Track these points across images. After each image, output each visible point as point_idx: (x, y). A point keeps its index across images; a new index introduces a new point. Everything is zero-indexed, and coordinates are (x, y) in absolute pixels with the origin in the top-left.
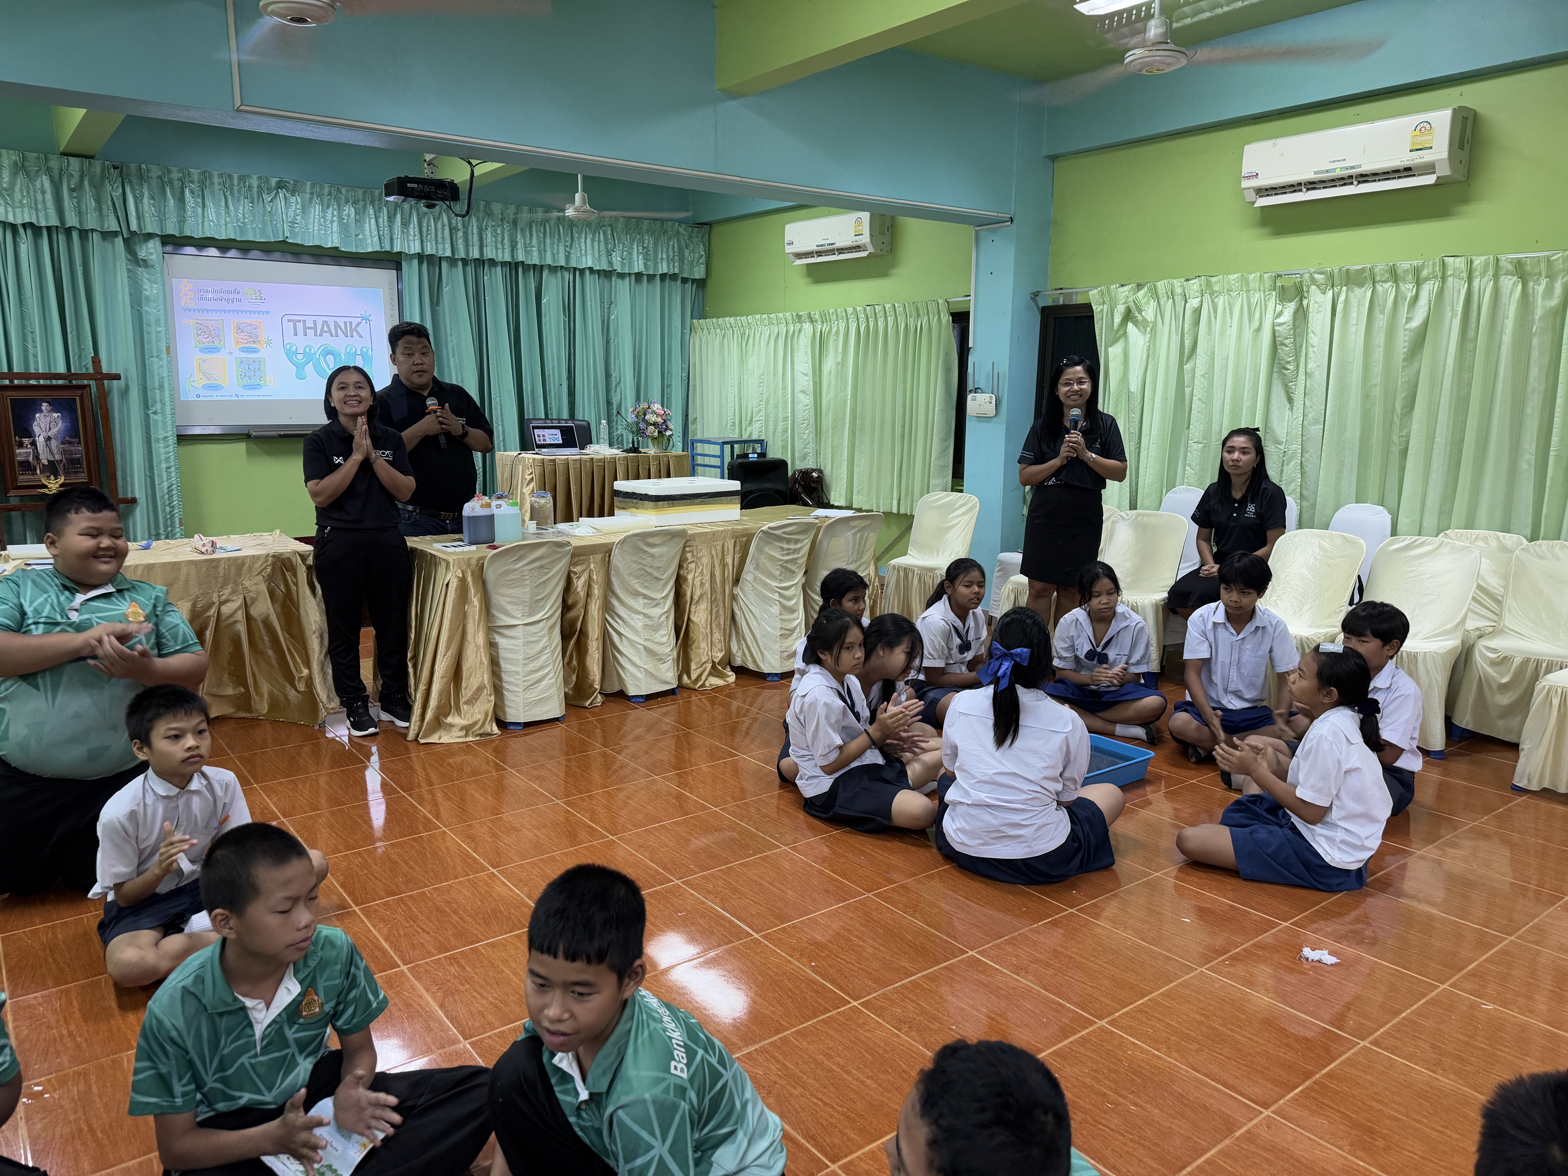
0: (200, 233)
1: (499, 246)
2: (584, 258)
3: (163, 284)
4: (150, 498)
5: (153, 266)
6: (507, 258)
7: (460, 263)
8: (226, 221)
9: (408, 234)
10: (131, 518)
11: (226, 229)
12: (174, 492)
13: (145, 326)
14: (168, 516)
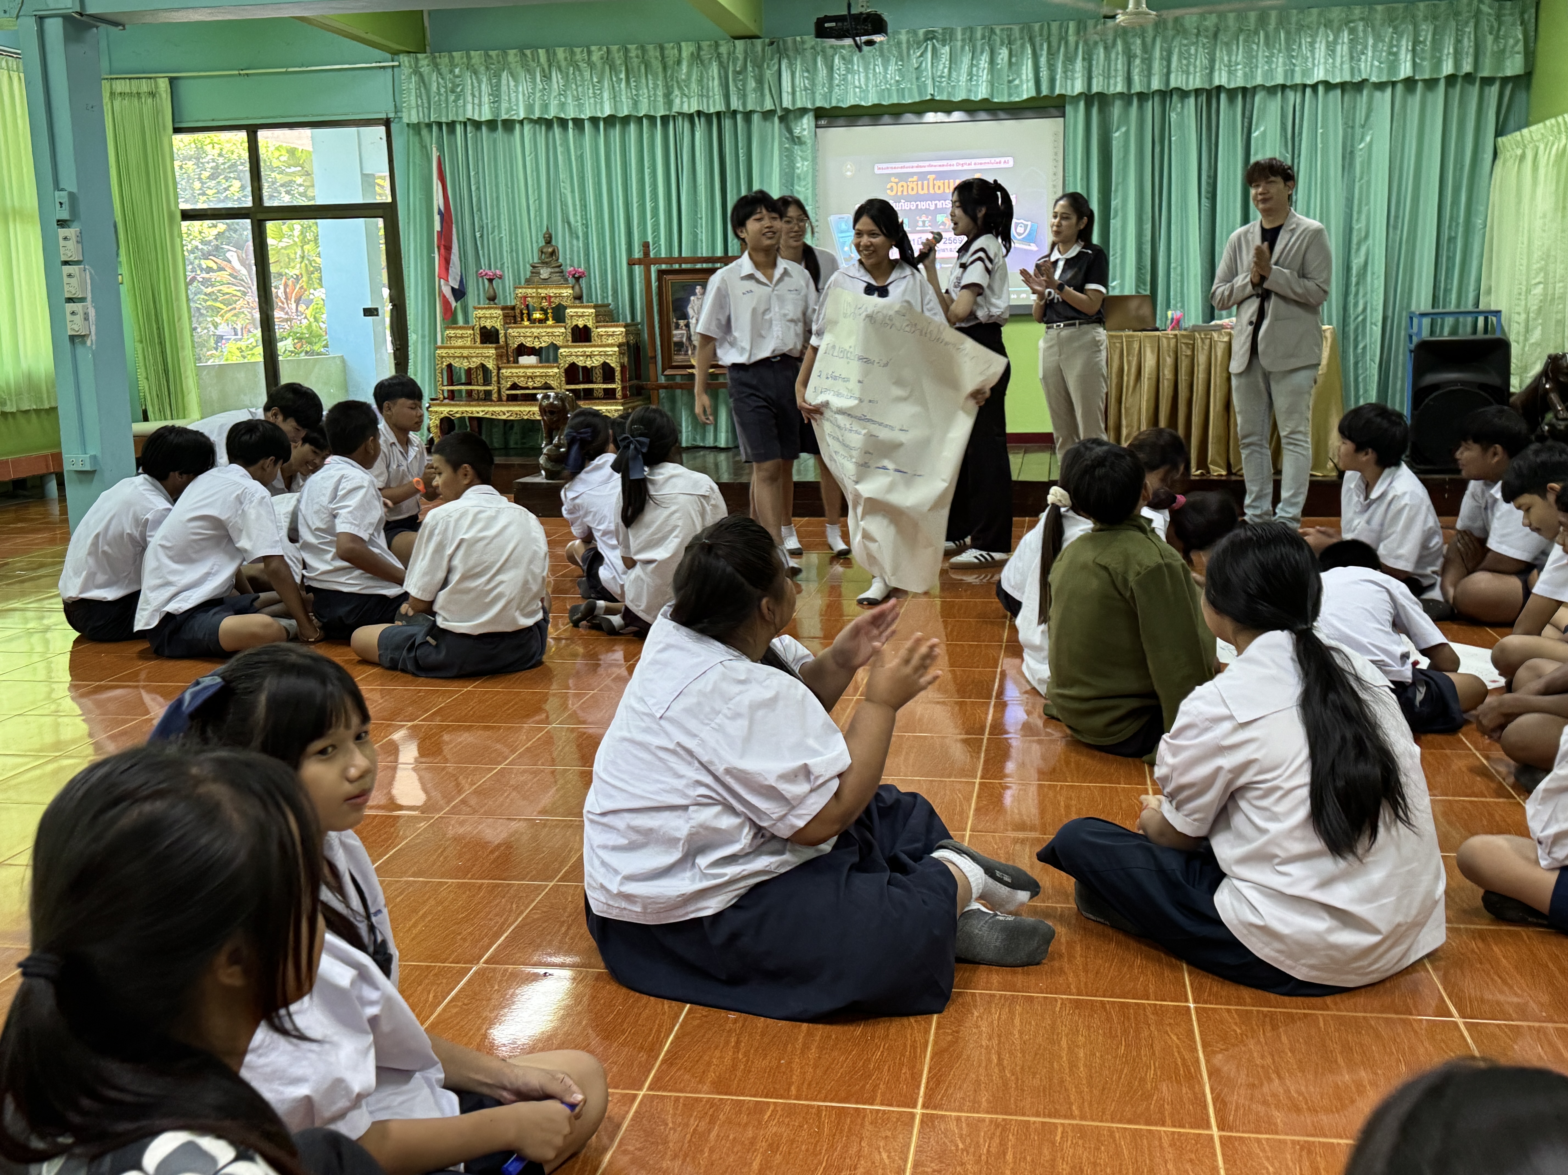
0: (848, 101)
1: (1191, 69)
3: (815, 161)
5: (806, 143)
7: (1135, 99)
8: (873, 85)
9: (1073, 71)
11: (872, 93)
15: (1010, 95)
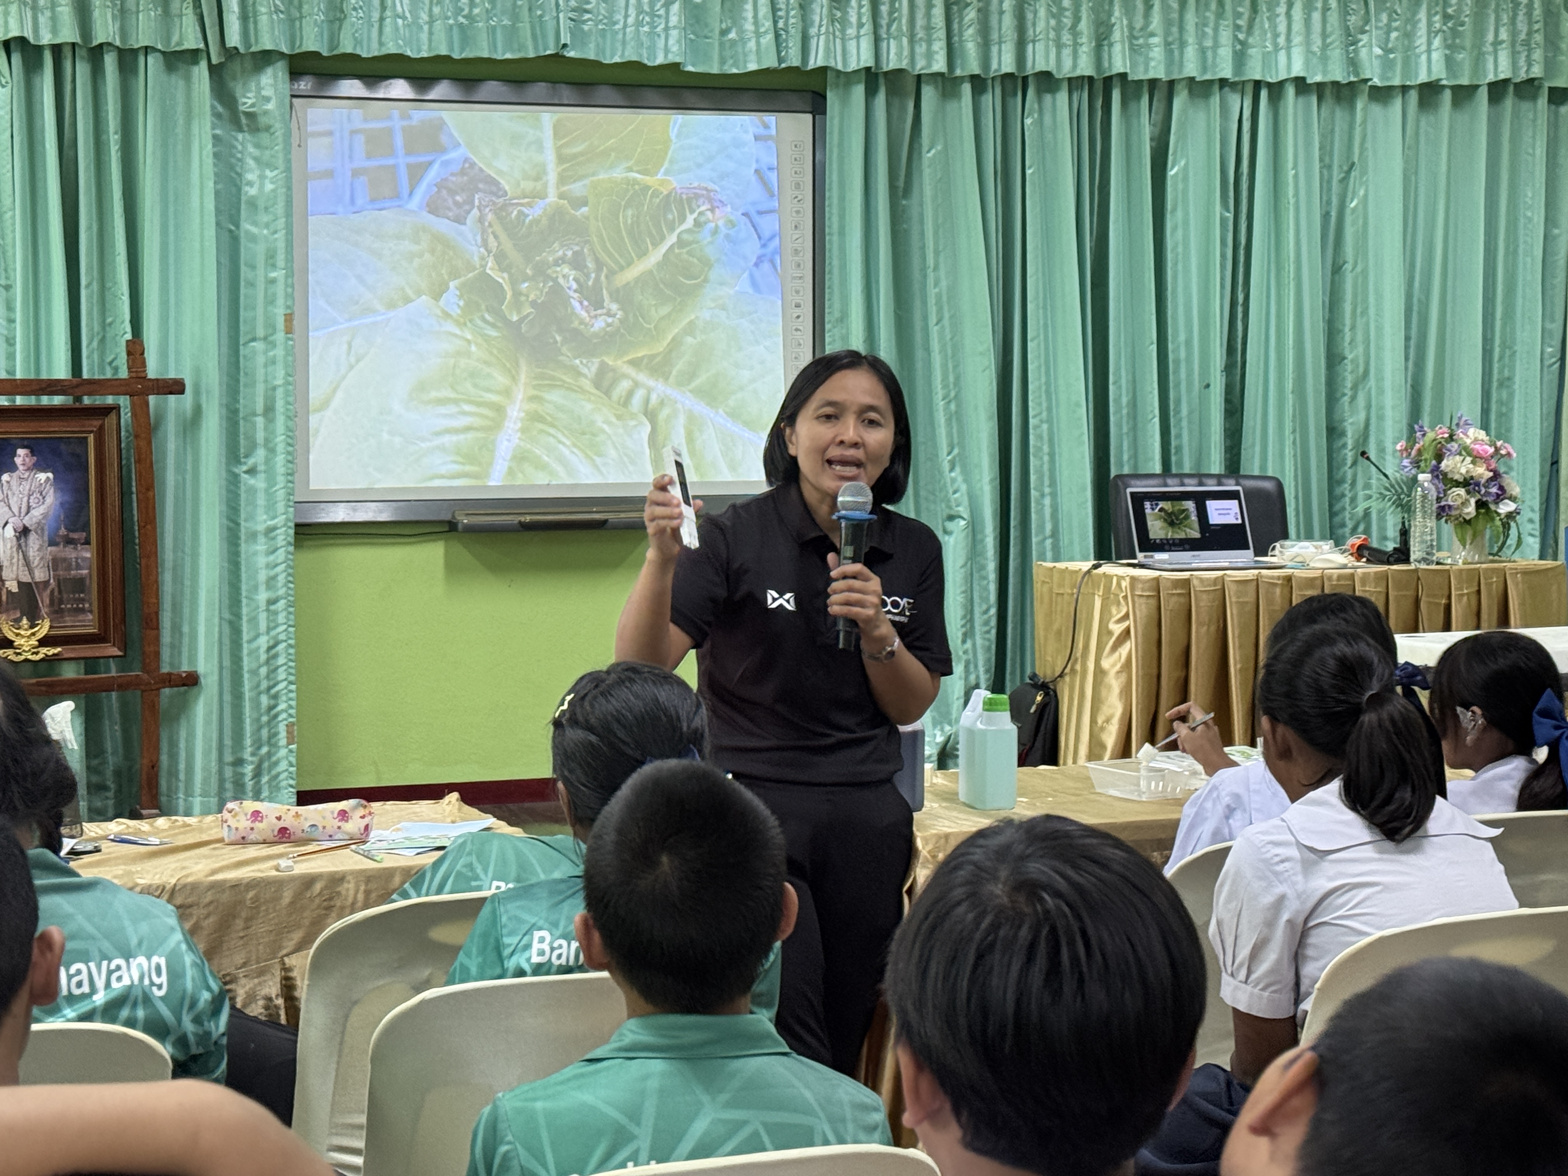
0: (375, 45)
1: (1066, 38)
2: (1282, 56)
3: (288, 169)
4: (227, 674)
5: (268, 128)
6: (1085, 68)
7: (967, 88)
8: (431, 15)
9: (844, 22)
10: (183, 723)
11: (431, 33)
12: (281, 660)
13: (243, 269)
14: (265, 719)
15: (723, 61)
